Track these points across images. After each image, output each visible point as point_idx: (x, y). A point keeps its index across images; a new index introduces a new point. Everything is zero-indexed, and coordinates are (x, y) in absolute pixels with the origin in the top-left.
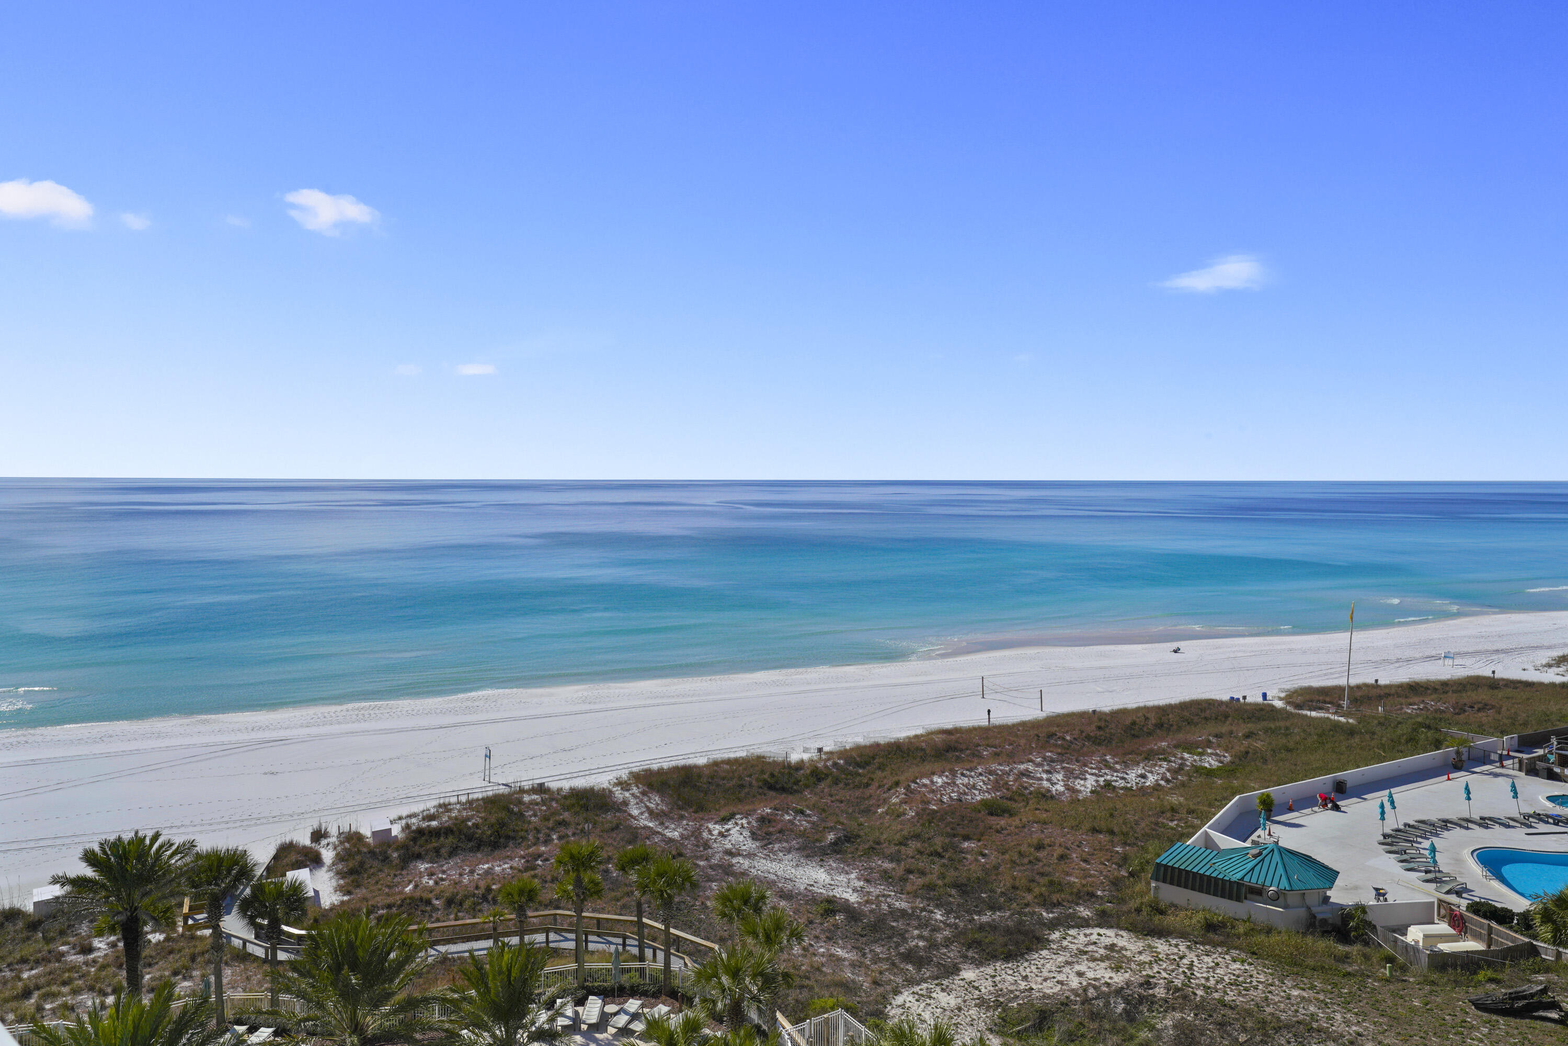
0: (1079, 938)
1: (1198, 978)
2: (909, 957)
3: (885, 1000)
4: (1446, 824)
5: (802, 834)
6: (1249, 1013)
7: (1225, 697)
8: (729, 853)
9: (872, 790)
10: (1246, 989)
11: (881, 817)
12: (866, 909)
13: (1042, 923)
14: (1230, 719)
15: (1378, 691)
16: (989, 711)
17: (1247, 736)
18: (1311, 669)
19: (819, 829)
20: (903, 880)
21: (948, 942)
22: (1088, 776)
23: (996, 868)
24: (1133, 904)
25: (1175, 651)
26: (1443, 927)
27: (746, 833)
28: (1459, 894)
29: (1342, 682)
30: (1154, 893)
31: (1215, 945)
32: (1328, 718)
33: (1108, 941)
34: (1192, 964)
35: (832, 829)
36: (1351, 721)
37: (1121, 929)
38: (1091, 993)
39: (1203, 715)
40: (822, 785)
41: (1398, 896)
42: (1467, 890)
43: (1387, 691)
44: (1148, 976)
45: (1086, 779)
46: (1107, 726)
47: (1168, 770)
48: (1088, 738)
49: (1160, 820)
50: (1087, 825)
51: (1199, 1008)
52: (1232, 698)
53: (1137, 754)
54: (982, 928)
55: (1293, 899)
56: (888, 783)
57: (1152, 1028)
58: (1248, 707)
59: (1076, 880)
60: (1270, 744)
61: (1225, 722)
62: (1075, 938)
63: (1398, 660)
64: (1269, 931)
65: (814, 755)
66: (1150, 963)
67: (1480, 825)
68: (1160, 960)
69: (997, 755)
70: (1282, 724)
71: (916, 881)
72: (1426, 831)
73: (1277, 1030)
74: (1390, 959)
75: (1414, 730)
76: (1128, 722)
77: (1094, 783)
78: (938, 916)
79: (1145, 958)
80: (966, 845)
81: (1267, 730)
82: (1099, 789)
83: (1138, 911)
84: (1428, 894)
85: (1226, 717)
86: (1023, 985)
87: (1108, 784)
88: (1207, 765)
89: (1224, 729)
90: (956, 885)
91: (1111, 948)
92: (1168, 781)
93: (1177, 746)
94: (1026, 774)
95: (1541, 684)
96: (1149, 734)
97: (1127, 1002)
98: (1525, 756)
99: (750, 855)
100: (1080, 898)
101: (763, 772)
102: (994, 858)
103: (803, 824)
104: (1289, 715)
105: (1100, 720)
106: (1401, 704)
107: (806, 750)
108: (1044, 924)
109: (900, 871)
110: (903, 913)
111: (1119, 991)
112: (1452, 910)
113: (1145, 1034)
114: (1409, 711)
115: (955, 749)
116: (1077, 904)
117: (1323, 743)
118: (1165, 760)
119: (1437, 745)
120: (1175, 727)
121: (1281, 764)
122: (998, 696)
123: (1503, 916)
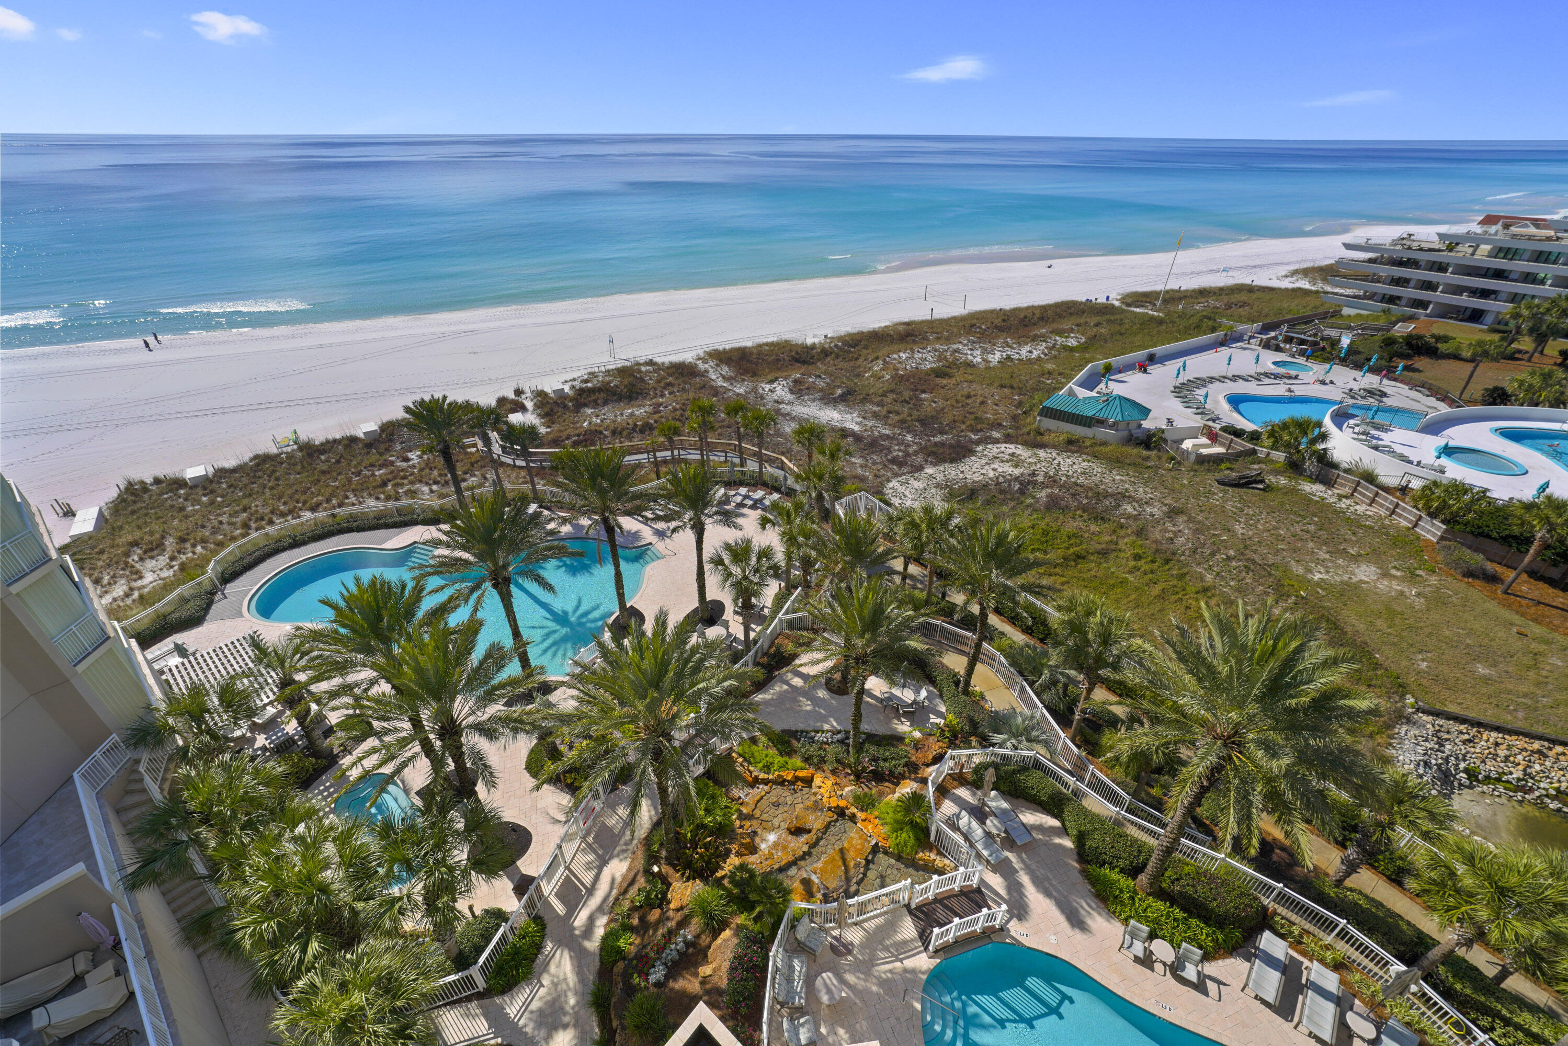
0: (994, 449)
1: (1063, 470)
2: (894, 461)
3: (882, 485)
4: (1212, 379)
5: (821, 390)
6: (1091, 489)
7: (1084, 300)
8: (777, 402)
9: (860, 362)
10: (1090, 476)
11: (868, 379)
12: (865, 434)
13: (971, 442)
14: (1086, 313)
17: (1097, 325)
18: (1137, 279)
19: (831, 387)
20: (886, 417)
21: (916, 453)
22: (996, 352)
23: (943, 409)
24: (1025, 430)
26: (1204, 440)
27: (786, 390)
28: (1214, 421)
29: (1159, 287)
30: (1038, 423)
31: (1073, 452)
32: (1147, 313)
33: (1011, 451)
34: (1059, 464)
35: (839, 387)
36: (1161, 314)
37: (1018, 444)
38: (1001, 479)
39: (1069, 311)
40: (828, 359)
41: (1179, 423)
42: (1219, 419)
44: (1034, 470)
45: (995, 354)
46: (1009, 319)
47: (1046, 347)
48: (996, 327)
49: (1042, 379)
50: (997, 384)
51: (1062, 487)
53: (1027, 337)
54: (936, 444)
55: (1121, 426)
56: (870, 358)
57: (1034, 497)
59: (991, 416)
60: (1110, 330)
61: (1083, 316)
62: (991, 449)
63: (1192, 273)
64: (1104, 444)
65: (822, 339)
66: (1035, 462)
67: (1232, 381)
68: (1041, 461)
69: (938, 338)
70: (1118, 317)
71: (894, 418)
72: (1201, 384)
73: (1105, 497)
74: (1173, 458)
75: (1201, 320)
76: (1022, 316)
77: (1000, 356)
78: (909, 438)
79: (1033, 460)
80: (923, 396)
81: (1109, 321)
82: (1003, 360)
83: (1029, 433)
84: (1198, 422)
85: (1084, 312)
86: (961, 476)
87: (1009, 357)
88: (1070, 344)
89: (1082, 321)
90: (919, 420)
91: (1013, 455)
92: (1045, 354)
93: (1051, 332)
94: (957, 351)
95: (1280, 289)
96: (1035, 323)
97: (1021, 483)
98: (1264, 337)
99: (790, 403)
100: (993, 426)
101: (791, 351)
102: (941, 403)
103: (821, 384)
104: (1123, 311)
105: (1004, 314)
106: (1193, 303)
107: (815, 336)
108: (973, 442)
109: (884, 412)
110: (888, 437)
111: (1017, 479)
113: (1029, 501)
114: (1198, 307)
115: (912, 335)
116: (992, 430)
117: (1143, 329)
118: (1044, 341)
119: (1213, 330)
120: (1051, 319)
121: (1117, 343)
122: (937, 298)
123: (1238, 433)
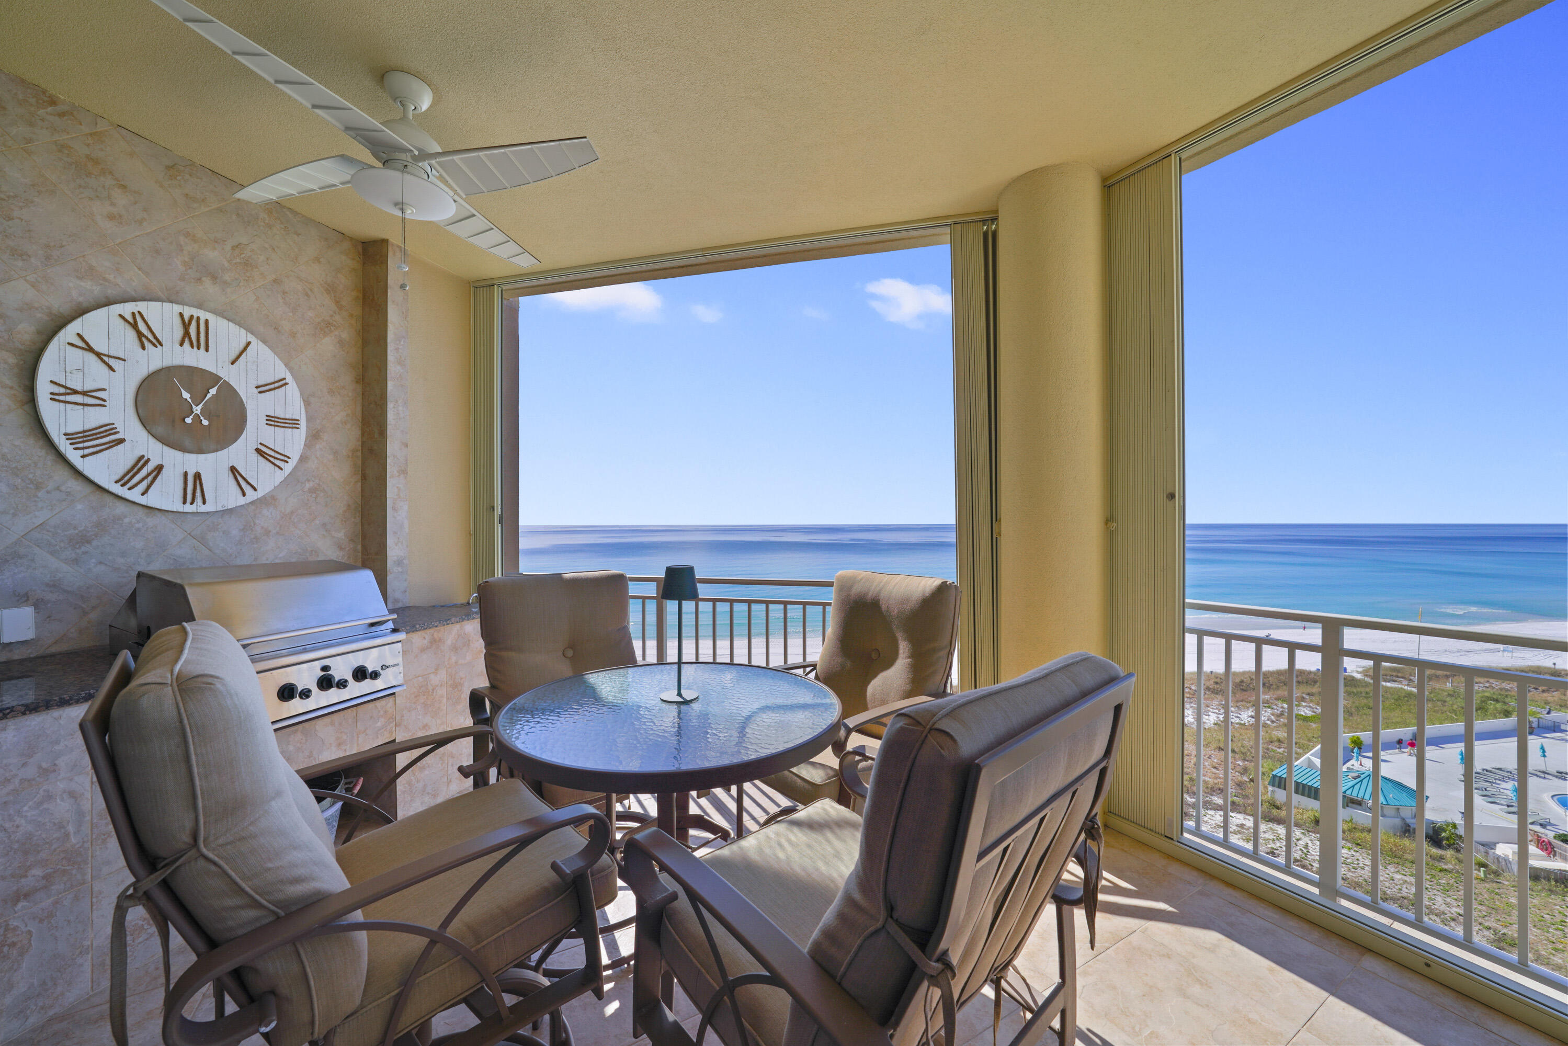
1: (1313, 855)
10: (1354, 868)
14: (1318, 683)
22: (1210, 713)
24: (1255, 800)
28: (1544, 826)
30: (1271, 794)
32: (1402, 689)
33: (1239, 822)
34: (1306, 846)
37: (1248, 815)
39: (1296, 680)
41: (1483, 820)
42: (1550, 824)
44: (1272, 848)
45: (1209, 715)
46: (1222, 682)
47: (1273, 714)
48: (1208, 689)
49: (1270, 747)
50: (1214, 745)
53: (1248, 702)
55: (1388, 811)
59: (1210, 780)
60: (1354, 703)
61: (1314, 685)
62: (1213, 816)
63: (1458, 651)
64: (1369, 831)
66: (1273, 840)
67: (1557, 777)
68: (1281, 839)
70: (1362, 690)
72: (1504, 776)
75: (1484, 702)
76: (1237, 680)
77: (1215, 718)
79: (1269, 836)
82: (1219, 722)
83: (1260, 804)
84: (1515, 824)
85: (1315, 682)
87: (1227, 720)
88: (1303, 713)
89: (1315, 690)
92: (1272, 722)
93: (1277, 699)
96: (1254, 689)
100: (1214, 791)
104: (1368, 684)
105: (1217, 678)
108: (1189, 805)
112: (1538, 836)
116: (1212, 795)
117: (1400, 705)
118: (1269, 707)
119: (1506, 714)
120: (1274, 686)
121: (1365, 717)
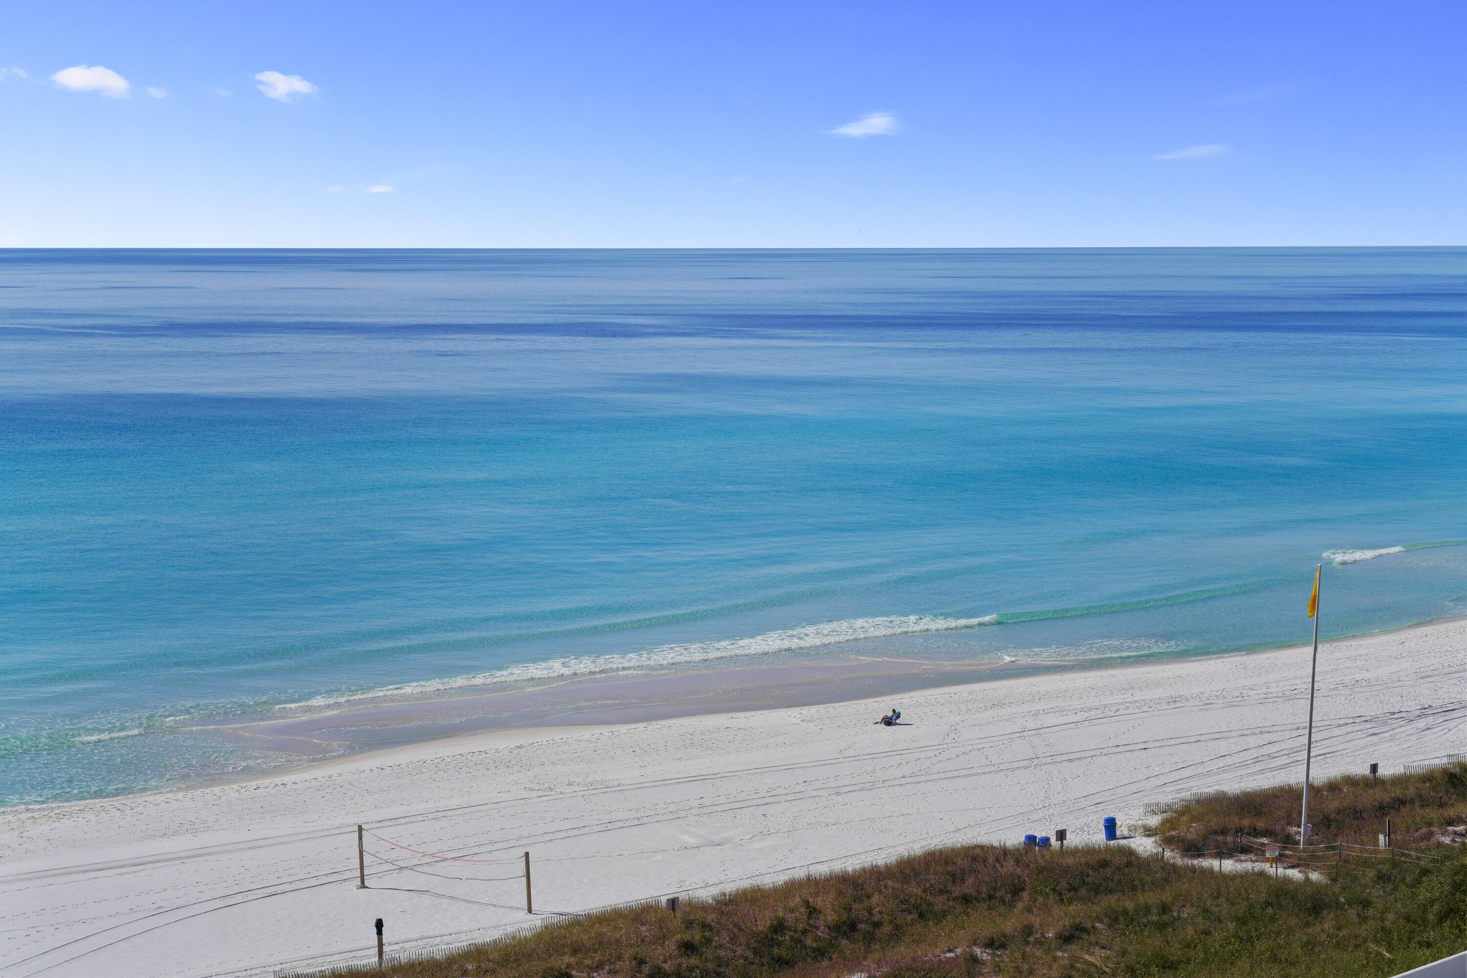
7: (1014, 838)
14: (1025, 895)
15: (1379, 795)
16: (379, 924)
17: (1067, 938)
18: (1223, 747)
25: (888, 722)
29: (1295, 777)
32: (1262, 874)
36: (1314, 876)
39: (957, 890)
43: (1398, 792)
46: (709, 941)
52: (1031, 839)
58: (1070, 861)
60: (1124, 953)
61: (1012, 906)
63: (1424, 712)
70: (1152, 897)
75: (1457, 887)
76: (763, 925)
81: (1114, 918)
85: (1017, 891)
89: (1010, 925)
96: (820, 953)
104: (1171, 872)
105: (689, 924)
106: (1430, 824)
114: (1447, 840)
117: (1250, 939)
120: (887, 929)
122: (406, 880)
